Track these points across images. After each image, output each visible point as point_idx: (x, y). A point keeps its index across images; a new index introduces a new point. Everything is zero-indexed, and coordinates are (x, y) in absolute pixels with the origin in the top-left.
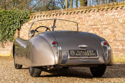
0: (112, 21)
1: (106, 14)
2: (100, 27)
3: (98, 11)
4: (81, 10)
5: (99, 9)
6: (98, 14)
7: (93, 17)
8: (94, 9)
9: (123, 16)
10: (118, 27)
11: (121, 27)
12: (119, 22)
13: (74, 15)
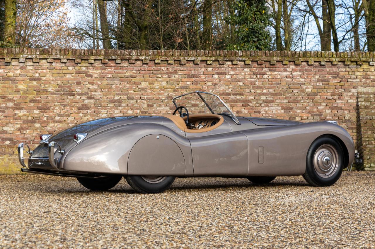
0: (285, 88)
1: (269, 73)
2: (251, 98)
6: (246, 69)
7: (232, 75)
8: (240, 59)
9: (313, 80)
10: (302, 101)
11: (308, 100)
12: (303, 90)
13: (170, 68)
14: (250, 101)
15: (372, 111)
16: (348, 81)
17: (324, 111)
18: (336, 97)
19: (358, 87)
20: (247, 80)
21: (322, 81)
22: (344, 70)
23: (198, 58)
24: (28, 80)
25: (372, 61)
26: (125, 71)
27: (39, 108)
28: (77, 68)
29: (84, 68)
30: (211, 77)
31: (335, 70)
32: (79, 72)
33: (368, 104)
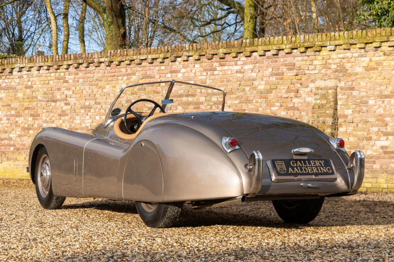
0: (236, 86)
1: (219, 68)
2: (202, 99)
3: (199, 60)
4: (150, 57)
5: (201, 56)
6: (197, 66)
7: (184, 73)
8: (187, 54)
9: (266, 75)
10: (254, 101)
11: (260, 99)
12: (255, 87)
13: (129, 69)
14: (202, 103)
15: (327, 112)
16: (306, 73)
17: (278, 112)
18: (292, 94)
19: (316, 80)
20: (198, 79)
21: (276, 74)
22: (300, 59)
23: (149, 56)
24: (25, 89)
25: (329, 44)
26: (93, 75)
27: (31, 115)
28: (57, 74)
29: (62, 74)
30: (164, 77)
31: (289, 59)
32: (59, 79)
33: (324, 102)
